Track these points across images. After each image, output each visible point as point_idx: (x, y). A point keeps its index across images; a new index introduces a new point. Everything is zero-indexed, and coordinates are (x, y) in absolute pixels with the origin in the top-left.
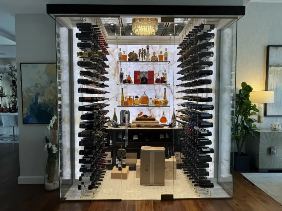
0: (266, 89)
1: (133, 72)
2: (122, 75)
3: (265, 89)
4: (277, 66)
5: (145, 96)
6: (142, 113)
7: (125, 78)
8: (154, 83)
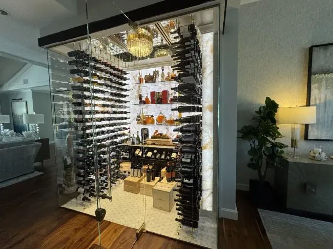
0: (308, 105)
1: (150, 93)
2: (140, 97)
3: (305, 104)
4: (326, 72)
5: (161, 115)
6: (157, 131)
7: (144, 99)
8: (169, 102)
